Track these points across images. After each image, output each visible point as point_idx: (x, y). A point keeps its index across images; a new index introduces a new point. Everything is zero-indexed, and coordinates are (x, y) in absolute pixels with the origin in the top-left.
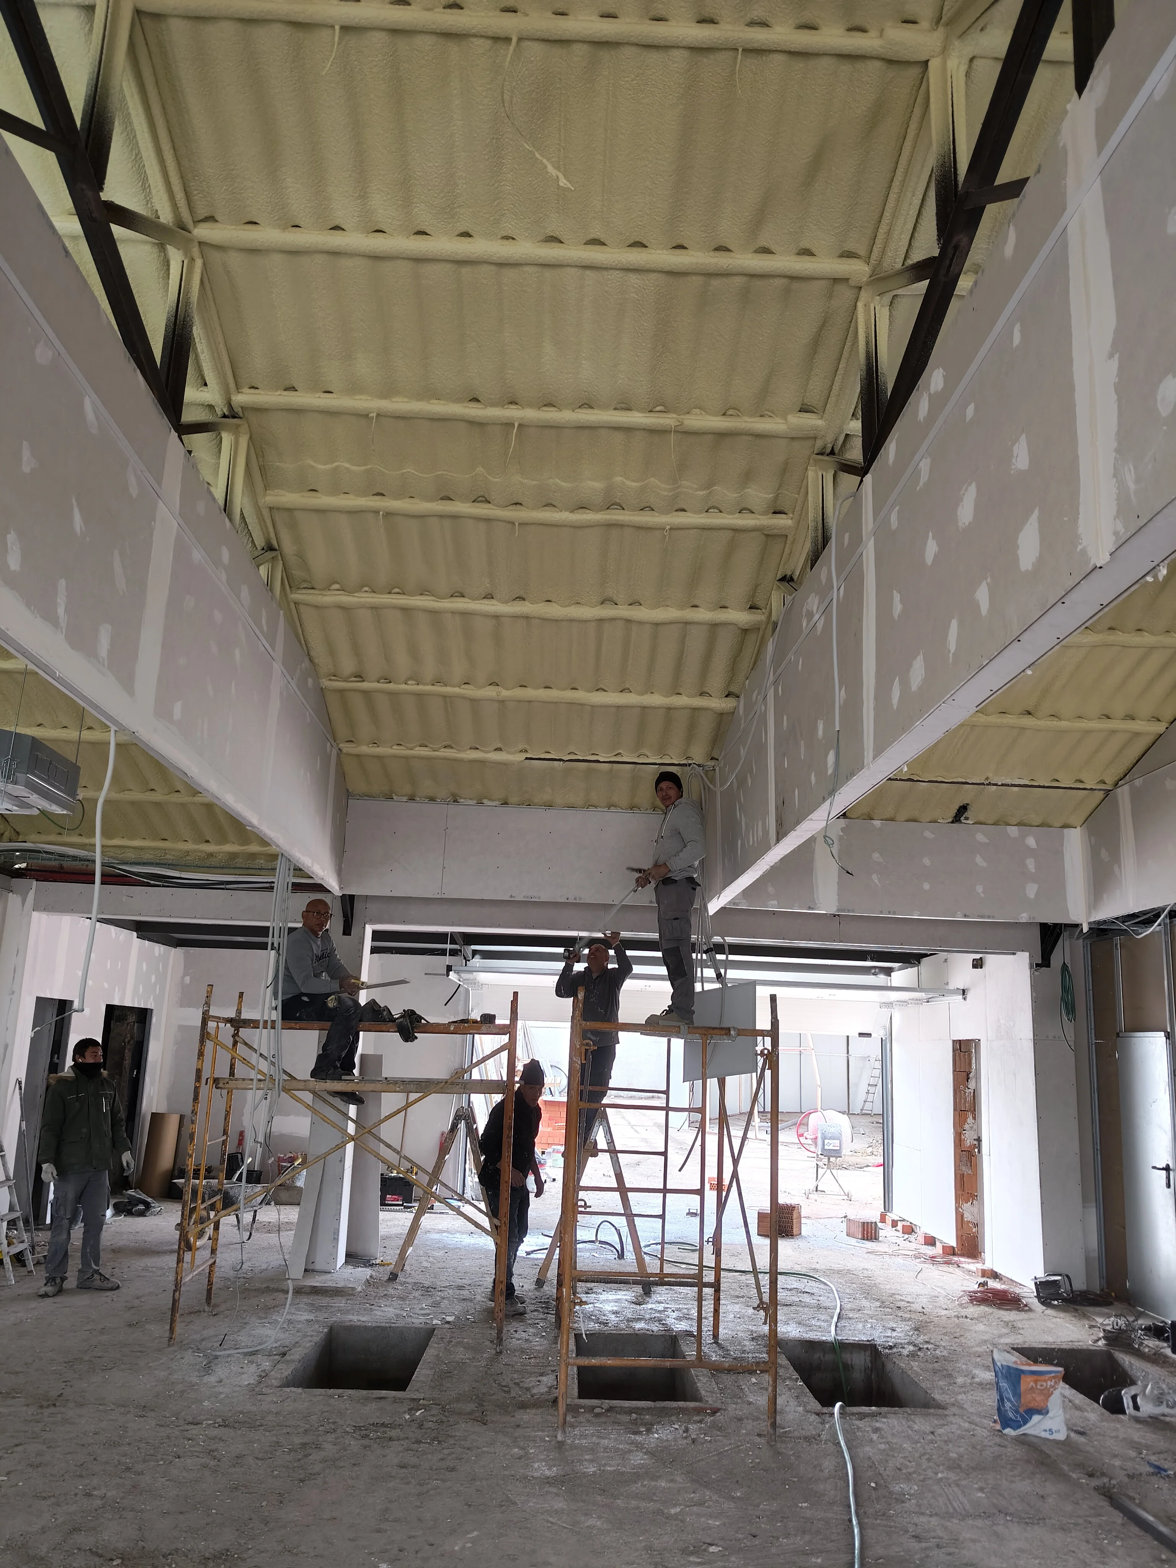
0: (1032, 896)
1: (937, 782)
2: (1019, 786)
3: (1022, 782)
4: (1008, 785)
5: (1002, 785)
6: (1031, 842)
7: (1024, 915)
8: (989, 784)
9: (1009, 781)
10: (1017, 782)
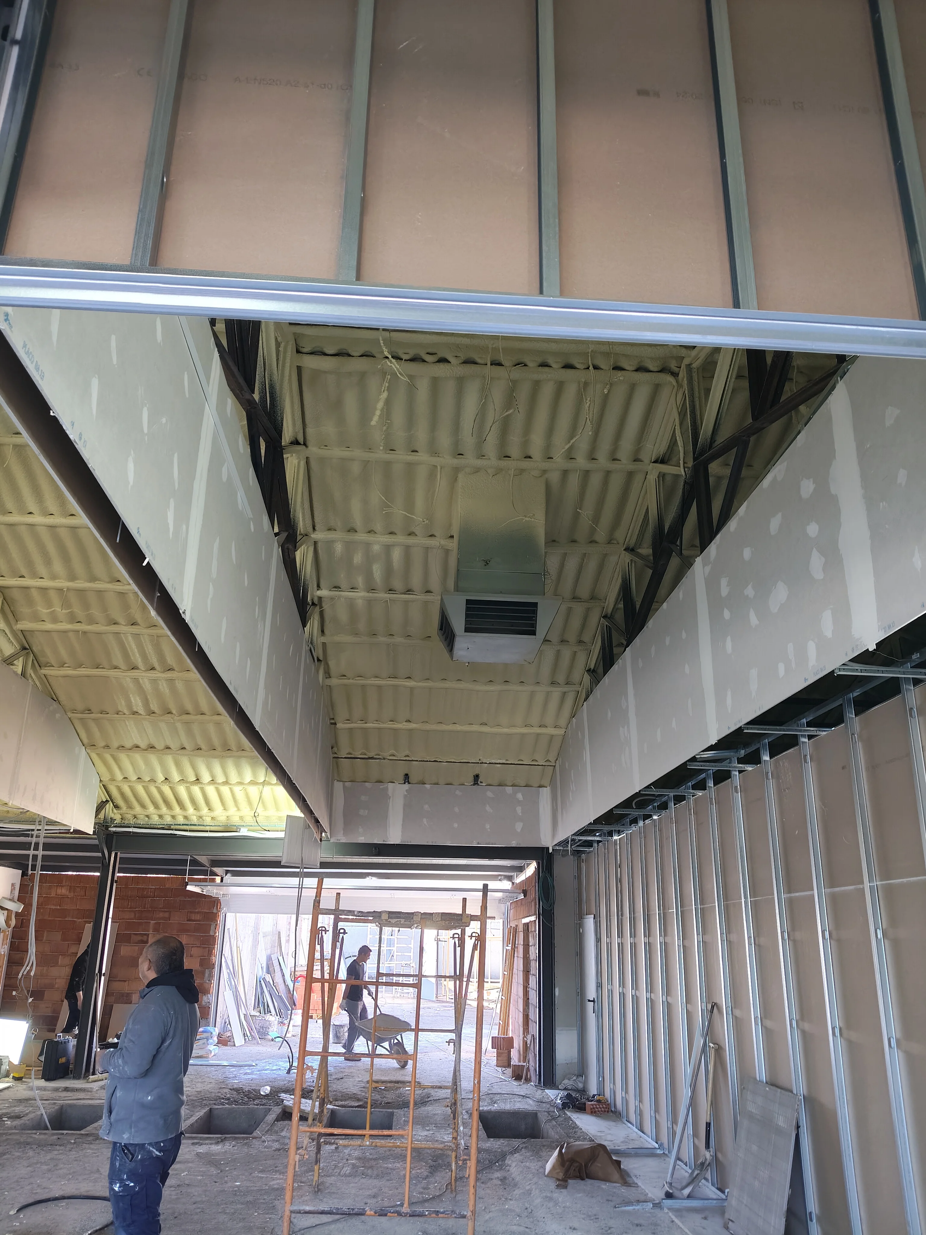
0: (519, 830)
1: (451, 762)
2: (500, 764)
3: (501, 761)
4: (493, 763)
5: (490, 763)
6: (520, 796)
7: (514, 842)
8: (482, 763)
9: (493, 761)
10: (499, 761)
